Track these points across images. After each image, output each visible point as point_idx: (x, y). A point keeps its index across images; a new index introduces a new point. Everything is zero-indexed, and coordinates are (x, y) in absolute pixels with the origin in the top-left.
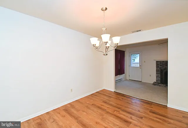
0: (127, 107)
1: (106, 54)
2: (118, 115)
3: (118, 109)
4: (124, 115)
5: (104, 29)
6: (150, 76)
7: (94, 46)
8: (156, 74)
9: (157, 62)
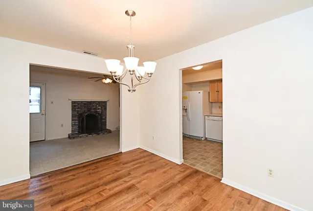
0: (103, 177)
1: (133, 90)
2: (112, 192)
3: (97, 189)
4: (117, 186)
5: (131, 47)
6: (62, 126)
7: (132, 73)
8: (72, 121)
9: (73, 103)
